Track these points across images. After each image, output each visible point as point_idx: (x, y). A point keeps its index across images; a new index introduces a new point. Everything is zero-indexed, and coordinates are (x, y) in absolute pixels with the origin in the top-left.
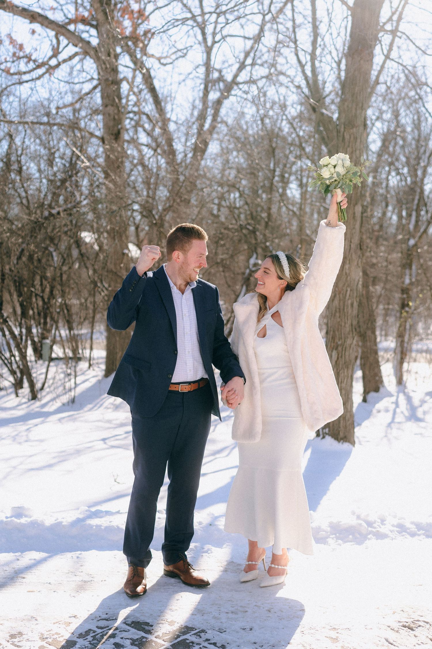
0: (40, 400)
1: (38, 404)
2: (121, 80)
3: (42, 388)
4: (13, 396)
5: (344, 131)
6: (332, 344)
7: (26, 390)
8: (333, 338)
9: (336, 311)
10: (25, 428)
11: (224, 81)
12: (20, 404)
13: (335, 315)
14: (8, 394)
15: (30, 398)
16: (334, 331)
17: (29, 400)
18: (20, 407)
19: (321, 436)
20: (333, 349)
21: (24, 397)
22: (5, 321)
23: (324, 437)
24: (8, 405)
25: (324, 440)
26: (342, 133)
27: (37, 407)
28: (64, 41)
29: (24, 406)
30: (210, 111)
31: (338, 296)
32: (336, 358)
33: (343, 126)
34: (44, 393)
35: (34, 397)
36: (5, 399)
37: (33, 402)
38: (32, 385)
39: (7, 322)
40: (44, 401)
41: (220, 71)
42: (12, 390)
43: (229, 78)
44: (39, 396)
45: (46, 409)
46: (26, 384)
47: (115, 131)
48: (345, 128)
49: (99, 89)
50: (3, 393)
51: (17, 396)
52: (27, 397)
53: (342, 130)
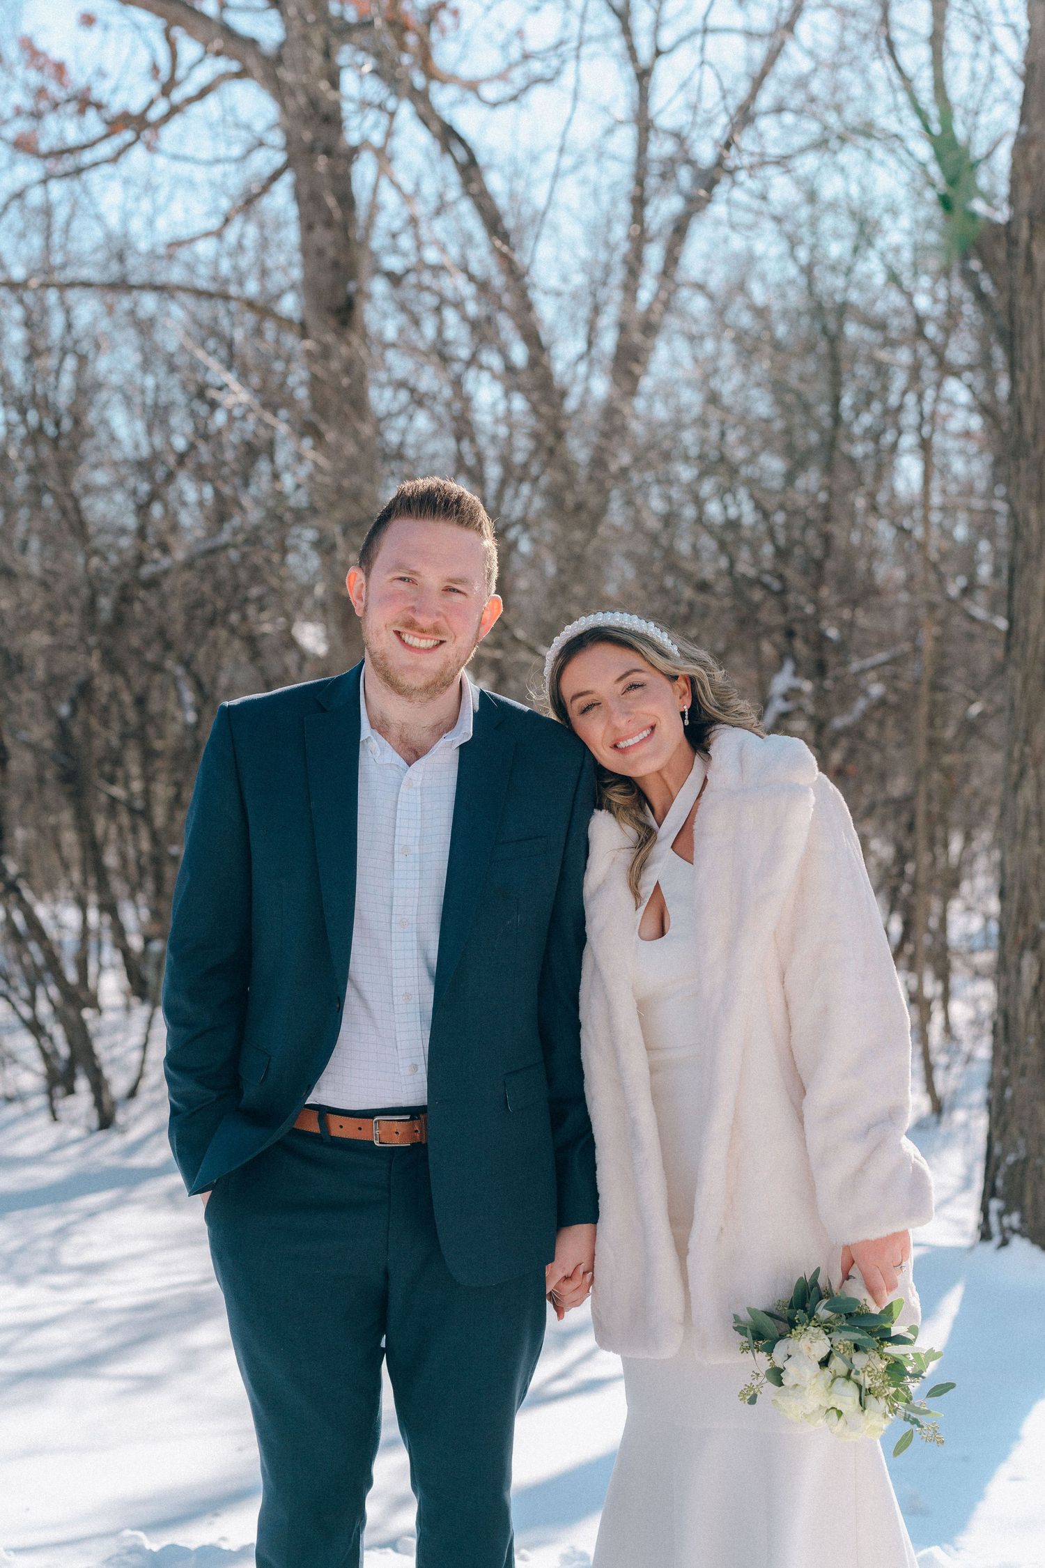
0: (123, 1131)
1: (115, 1142)
2: (354, 152)
3: (132, 1093)
4: (44, 1119)
5: (1031, 237)
6: (1021, 932)
7: (81, 1101)
8: (1023, 911)
9: (1027, 823)
10: (53, 1224)
11: (690, 162)
12: (60, 1146)
13: (1025, 837)
14: (29, 1115)
15: (95, 1122)
16: (1024, 889)
17: (91, 1132)
18: (59, 1156)
19: (997, 1239)
20: (1023, 948)
21: (73, 1122)
22: (12, 888)
23: (1005, 1243)
24: (26, 1147)
25: (1004, 1251)
26: (1022, 245)
27: (113, 1154)
28: (189, 49)
29: (73, 1151)
30: (654, 255)
31: (1031, 772)
32: (1034, 978)
33: (1025, 223)
34: (136, 1107)
35: (106, 1121)
36: (19, 1129)
37: (102, 1135)
38: (99, 1086)
39: (17, 890)
40: (135, 1133)
41: (678, 136)
42: (40, 1101)
43: (705, 153)
44: (120, 1118)
45: (138, 1161)
46: (82, 1084)
47: (340, 300)
48: (1032, 227)
49: (288, 178)
50: (14, 1110)
51: (55, 1118)
52: (83, 1122)
53: (1024, 234)
